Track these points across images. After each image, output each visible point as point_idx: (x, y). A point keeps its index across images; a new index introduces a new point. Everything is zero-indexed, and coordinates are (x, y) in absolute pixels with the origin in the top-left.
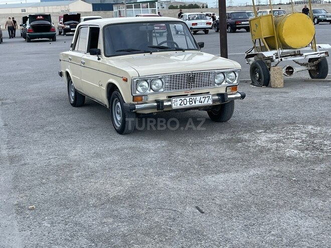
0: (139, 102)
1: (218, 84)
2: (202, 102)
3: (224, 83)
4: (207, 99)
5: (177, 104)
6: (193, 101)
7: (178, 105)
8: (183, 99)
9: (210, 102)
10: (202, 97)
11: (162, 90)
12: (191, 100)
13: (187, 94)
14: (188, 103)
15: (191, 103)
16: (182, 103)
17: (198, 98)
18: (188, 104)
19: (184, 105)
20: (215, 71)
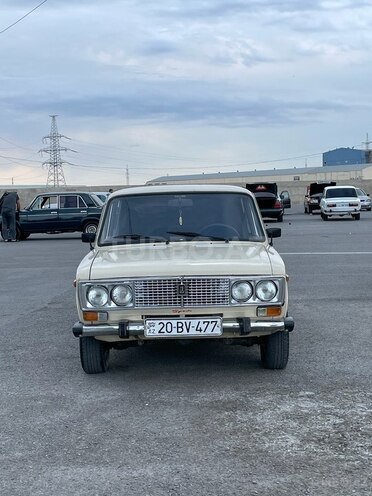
0: (94, 322)
1: (239, 301)
2: (201, 330)
3: (251, 300)
4: (211, 326)
5: (154, 330)
6: (184, 327)
7: (157, 333)
8: (165, 322)
9: (218, 332)
10: (202, 321)
11: (131, 305)
12: (180, 325)
13: (177, 314)
14: (175, 330)
15: (180, 330)
16: (164, 330)
17: (194, 322)
18: (174, 332)
19: (166, 333)
20: (230, 277)
